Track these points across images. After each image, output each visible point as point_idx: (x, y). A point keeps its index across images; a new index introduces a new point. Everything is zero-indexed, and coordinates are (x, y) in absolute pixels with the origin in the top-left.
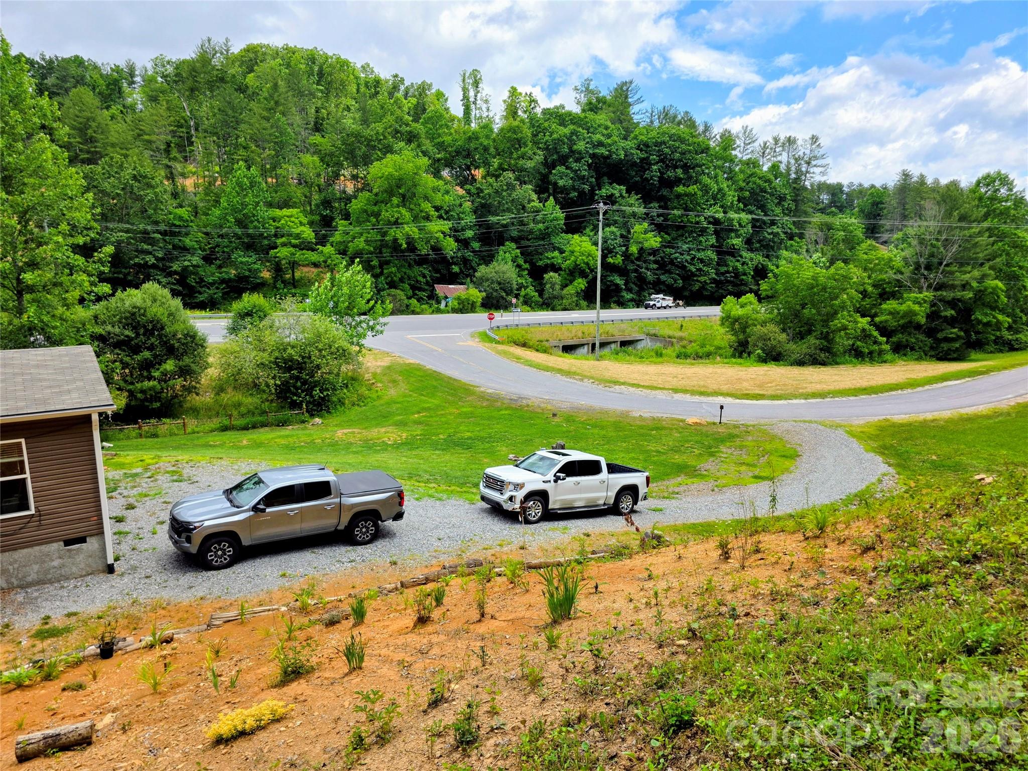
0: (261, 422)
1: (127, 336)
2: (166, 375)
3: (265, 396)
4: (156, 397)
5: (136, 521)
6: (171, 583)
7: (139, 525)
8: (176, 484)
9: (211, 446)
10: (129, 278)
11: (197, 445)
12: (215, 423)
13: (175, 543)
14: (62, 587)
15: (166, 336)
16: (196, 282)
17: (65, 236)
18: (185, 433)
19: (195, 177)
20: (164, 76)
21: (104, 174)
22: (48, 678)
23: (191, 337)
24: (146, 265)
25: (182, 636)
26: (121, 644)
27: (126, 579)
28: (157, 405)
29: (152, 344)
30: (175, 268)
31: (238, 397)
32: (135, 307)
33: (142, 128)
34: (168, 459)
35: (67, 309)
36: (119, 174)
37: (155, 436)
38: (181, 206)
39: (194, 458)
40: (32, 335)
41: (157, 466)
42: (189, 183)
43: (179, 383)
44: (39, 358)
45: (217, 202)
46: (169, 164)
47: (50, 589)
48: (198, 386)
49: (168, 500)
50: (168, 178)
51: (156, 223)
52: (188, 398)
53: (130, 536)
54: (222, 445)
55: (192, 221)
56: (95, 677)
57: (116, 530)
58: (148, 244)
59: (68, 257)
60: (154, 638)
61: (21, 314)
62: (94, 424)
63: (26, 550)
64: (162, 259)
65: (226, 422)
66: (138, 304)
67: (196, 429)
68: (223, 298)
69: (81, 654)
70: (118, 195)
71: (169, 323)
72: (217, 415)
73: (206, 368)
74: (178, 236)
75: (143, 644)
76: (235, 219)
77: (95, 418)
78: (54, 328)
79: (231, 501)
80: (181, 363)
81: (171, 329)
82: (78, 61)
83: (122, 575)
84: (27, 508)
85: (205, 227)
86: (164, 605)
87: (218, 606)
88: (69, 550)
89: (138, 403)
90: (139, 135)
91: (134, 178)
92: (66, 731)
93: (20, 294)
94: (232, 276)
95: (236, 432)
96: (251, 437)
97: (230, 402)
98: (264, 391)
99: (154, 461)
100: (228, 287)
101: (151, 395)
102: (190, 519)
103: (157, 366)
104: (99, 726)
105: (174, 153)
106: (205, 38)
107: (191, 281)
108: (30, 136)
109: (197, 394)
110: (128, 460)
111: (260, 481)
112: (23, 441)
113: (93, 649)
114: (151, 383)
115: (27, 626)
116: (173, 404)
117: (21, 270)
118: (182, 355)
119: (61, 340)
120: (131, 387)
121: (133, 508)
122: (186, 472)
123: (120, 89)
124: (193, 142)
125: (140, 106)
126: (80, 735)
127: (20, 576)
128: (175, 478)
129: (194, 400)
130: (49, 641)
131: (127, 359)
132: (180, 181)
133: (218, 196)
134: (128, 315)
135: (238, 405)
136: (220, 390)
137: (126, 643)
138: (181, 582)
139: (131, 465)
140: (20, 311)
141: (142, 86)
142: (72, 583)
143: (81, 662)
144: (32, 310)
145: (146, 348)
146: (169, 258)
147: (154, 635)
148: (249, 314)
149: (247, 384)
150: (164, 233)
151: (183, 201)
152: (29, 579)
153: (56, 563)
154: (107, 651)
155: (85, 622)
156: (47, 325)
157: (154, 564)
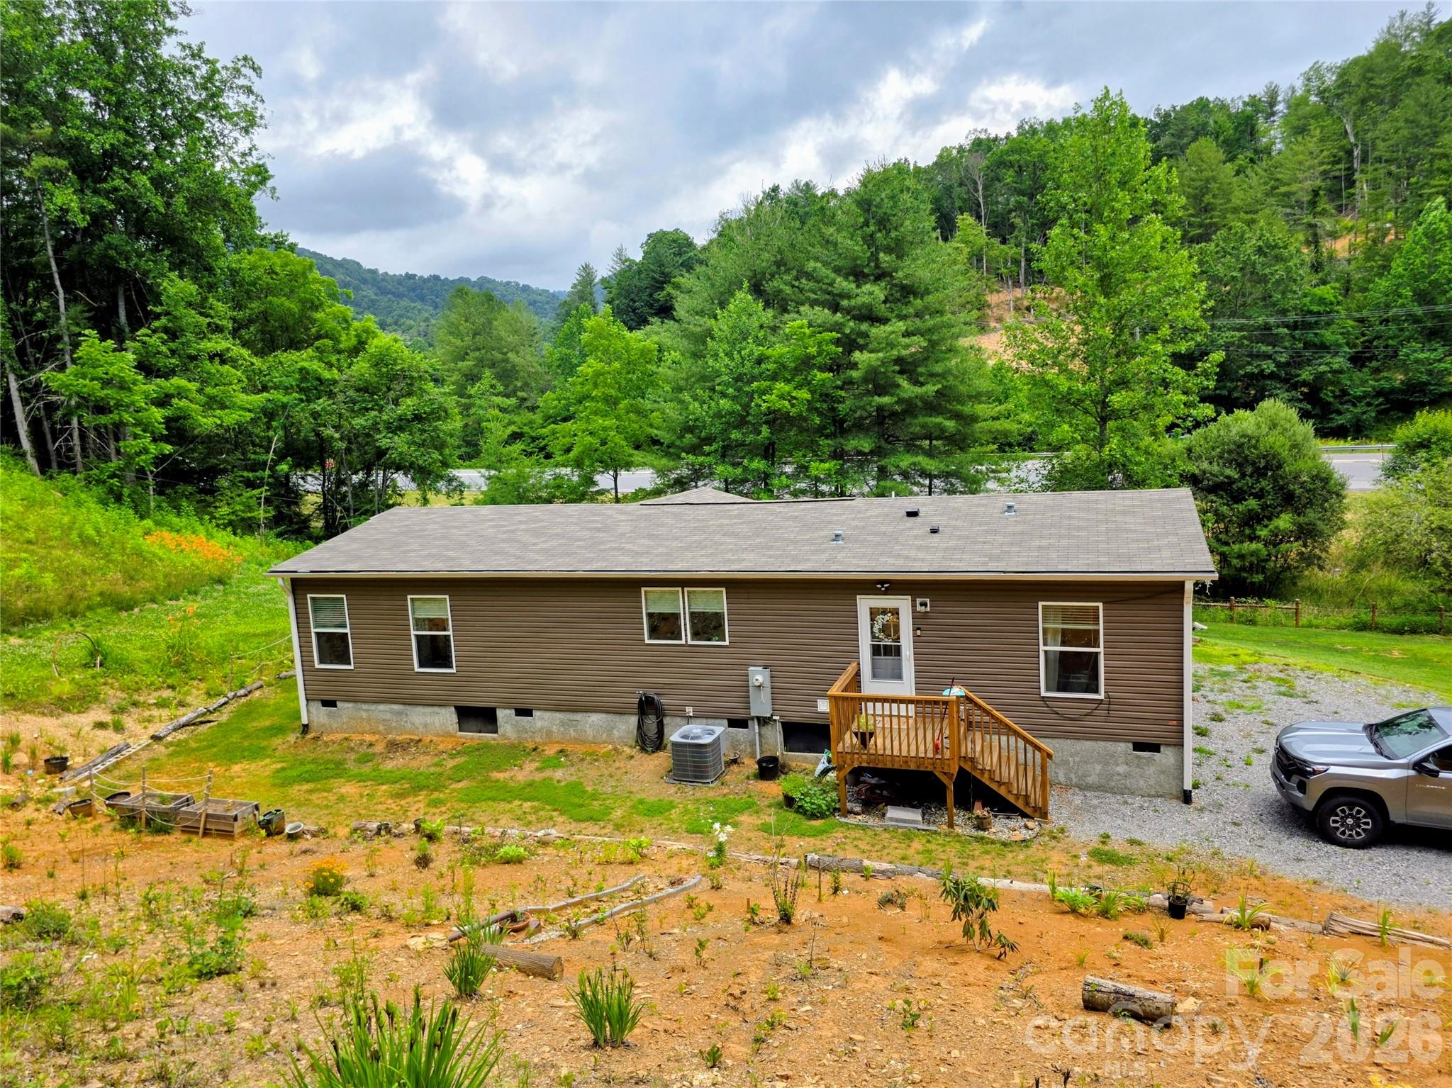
0: (1428, 625)
1: (1228, 477)
2: (1276, 536)
3: (1439, 583)
4: (1259, 565)
5: (1224, 739)
6: (1270, 843)
7: (1227, 747)
8: (1285, 698)
9: (1337, 650)
10: (1236, 395)
11: (1314, 646)
12: (1347, 616)
13: (1281, 786)
14: (1126, 803)
15: (1282, 478)
16: (1335, 397)
17: (1165, 342)
18: (1297, 625)
19: (1352, 234)
20: (1321, 93)
21: (1217, 252)
22: (1104, 914)
23: (1322, 480)
24: (1261, 375)
25: (1282, 928)
26: (1195, 906)
27: (1206, 818)
28: (1259, 578)
29: (1262, 490)
30: (1303, 377)
31: (1390, 579)
32: (1243, 436)
33: (1280, 176)
34: (1274, 659)
35: (1155, 440)
36: (1237, 249)
37: (1252, 622)
38: (1324, 282)
39: (1312, 665)
40: (1110, 473)
41: (1256, 667)
42: (1341, 247)
43: (1295, 548)
44: (1127, 503)
45: (1386, 267)
46: (1313, 221)
47: (1111, 799)
48: (1323, 555)
49: (1270, 720)
50: (1308, 243)
51: (1284, 312)
52: (1306, 573)
53: (1214, 759)
54: (1356, 652)
55: (1338, 303)
56: (1162, 938)
57: (1197, 746)
58: (1268, 344)
59: (1165, 371)
60: (1243, 916)
61: (1102, 446)
62: (1186, 595)
63: (1088, 743)
64: (1288, 364)
65: (1366, 617)
66: (1249, 432)
67: (1315, 622)
68: (1377, 420)
69: (1145, 900)
70: (1233, 278)
71: (1290, 460)
72: (1351, 603)
73: (1340, 529)
74: (1311, 328)
75: (1227, 917)
76: (1414, 291)
77: (1189, 587)
78: (1138, 464)
79: (1376, 745)
80: (1301, 519)
81: (1292, 468)
82: (1202, 105)
83: (1201, 810)
84: (1096, 691)
85: (1359, 309)
86: (1258, 873)
87: (1341, 903)
88: (1138, 757)
89: (1233, 572)
90: (1274, 188)
91: (1260, 251)
92: (1141, 995)
93: (1103, 420)
94: (1397, 384)
95: (1381, 636)
96: (1407, 646)
97: (1374, 586)
98: (1438, 574)
99: (1253, 659)
100: (1387, 401)
101: (1251, 564)
102: (1307, 757)
103: (1266, 522)
104: (1180, 1008)
105: (1324, 204)
106: (1396, 14)
107: (1327, 395)
108: (1135, 220)
109: (1321, 568)
110: (1217, 650)
111: (1430, 724)
112: (1100, 605)
113: (1160, 899)
114: (1254, 546)
115: (1084, 839)
116: (1284, 580)
117: (1109, 391)
118: (1305, 506)
119: (1144, 481)
120: (1225, 549)
121: (1221, 721)
122: (1300, 684)
123: (1253, 127)
124: (1354, 182)
125: (1279, 146)
126: (1158, 1008)
127: (1080, 773)
128: (1282, 689)
129: (1316, 577)
130: (1107, 867)
131: (1224, 509)
132: (1326, 244)
133: (1388, 259)
134: (1233, 447)
135: (1389, 592)
136: (1361, 564)
137: (1202, 907)
138: (1284, 846)
139: (1219, 659)
140: (1101, 442)
141: (1285, 116)
142: (1138, 801)
143: (1144, 911)
144: (1115, 442)
145: (1252, 494)
146: (1297, 361)
147: (1243, 911)
148: (1424, 445)
149: (1408, 559)
150: (1294, 326)
151: (1329, 273)
152: (1090, 780)
153: (1121, 769)
154: (1177, 909)
155: (1151, 859)
156: (1130, 461)
157: (1245, 808)
